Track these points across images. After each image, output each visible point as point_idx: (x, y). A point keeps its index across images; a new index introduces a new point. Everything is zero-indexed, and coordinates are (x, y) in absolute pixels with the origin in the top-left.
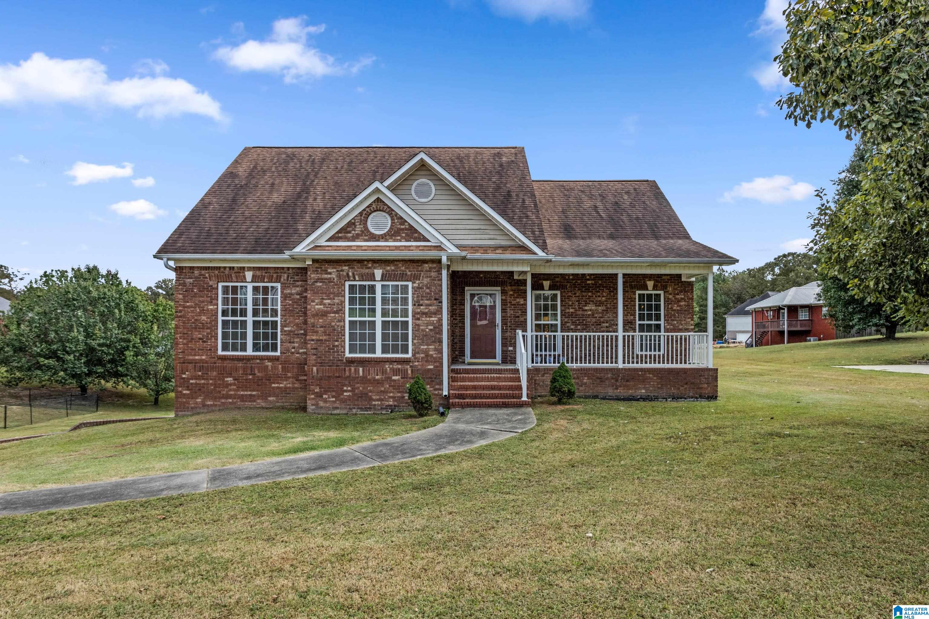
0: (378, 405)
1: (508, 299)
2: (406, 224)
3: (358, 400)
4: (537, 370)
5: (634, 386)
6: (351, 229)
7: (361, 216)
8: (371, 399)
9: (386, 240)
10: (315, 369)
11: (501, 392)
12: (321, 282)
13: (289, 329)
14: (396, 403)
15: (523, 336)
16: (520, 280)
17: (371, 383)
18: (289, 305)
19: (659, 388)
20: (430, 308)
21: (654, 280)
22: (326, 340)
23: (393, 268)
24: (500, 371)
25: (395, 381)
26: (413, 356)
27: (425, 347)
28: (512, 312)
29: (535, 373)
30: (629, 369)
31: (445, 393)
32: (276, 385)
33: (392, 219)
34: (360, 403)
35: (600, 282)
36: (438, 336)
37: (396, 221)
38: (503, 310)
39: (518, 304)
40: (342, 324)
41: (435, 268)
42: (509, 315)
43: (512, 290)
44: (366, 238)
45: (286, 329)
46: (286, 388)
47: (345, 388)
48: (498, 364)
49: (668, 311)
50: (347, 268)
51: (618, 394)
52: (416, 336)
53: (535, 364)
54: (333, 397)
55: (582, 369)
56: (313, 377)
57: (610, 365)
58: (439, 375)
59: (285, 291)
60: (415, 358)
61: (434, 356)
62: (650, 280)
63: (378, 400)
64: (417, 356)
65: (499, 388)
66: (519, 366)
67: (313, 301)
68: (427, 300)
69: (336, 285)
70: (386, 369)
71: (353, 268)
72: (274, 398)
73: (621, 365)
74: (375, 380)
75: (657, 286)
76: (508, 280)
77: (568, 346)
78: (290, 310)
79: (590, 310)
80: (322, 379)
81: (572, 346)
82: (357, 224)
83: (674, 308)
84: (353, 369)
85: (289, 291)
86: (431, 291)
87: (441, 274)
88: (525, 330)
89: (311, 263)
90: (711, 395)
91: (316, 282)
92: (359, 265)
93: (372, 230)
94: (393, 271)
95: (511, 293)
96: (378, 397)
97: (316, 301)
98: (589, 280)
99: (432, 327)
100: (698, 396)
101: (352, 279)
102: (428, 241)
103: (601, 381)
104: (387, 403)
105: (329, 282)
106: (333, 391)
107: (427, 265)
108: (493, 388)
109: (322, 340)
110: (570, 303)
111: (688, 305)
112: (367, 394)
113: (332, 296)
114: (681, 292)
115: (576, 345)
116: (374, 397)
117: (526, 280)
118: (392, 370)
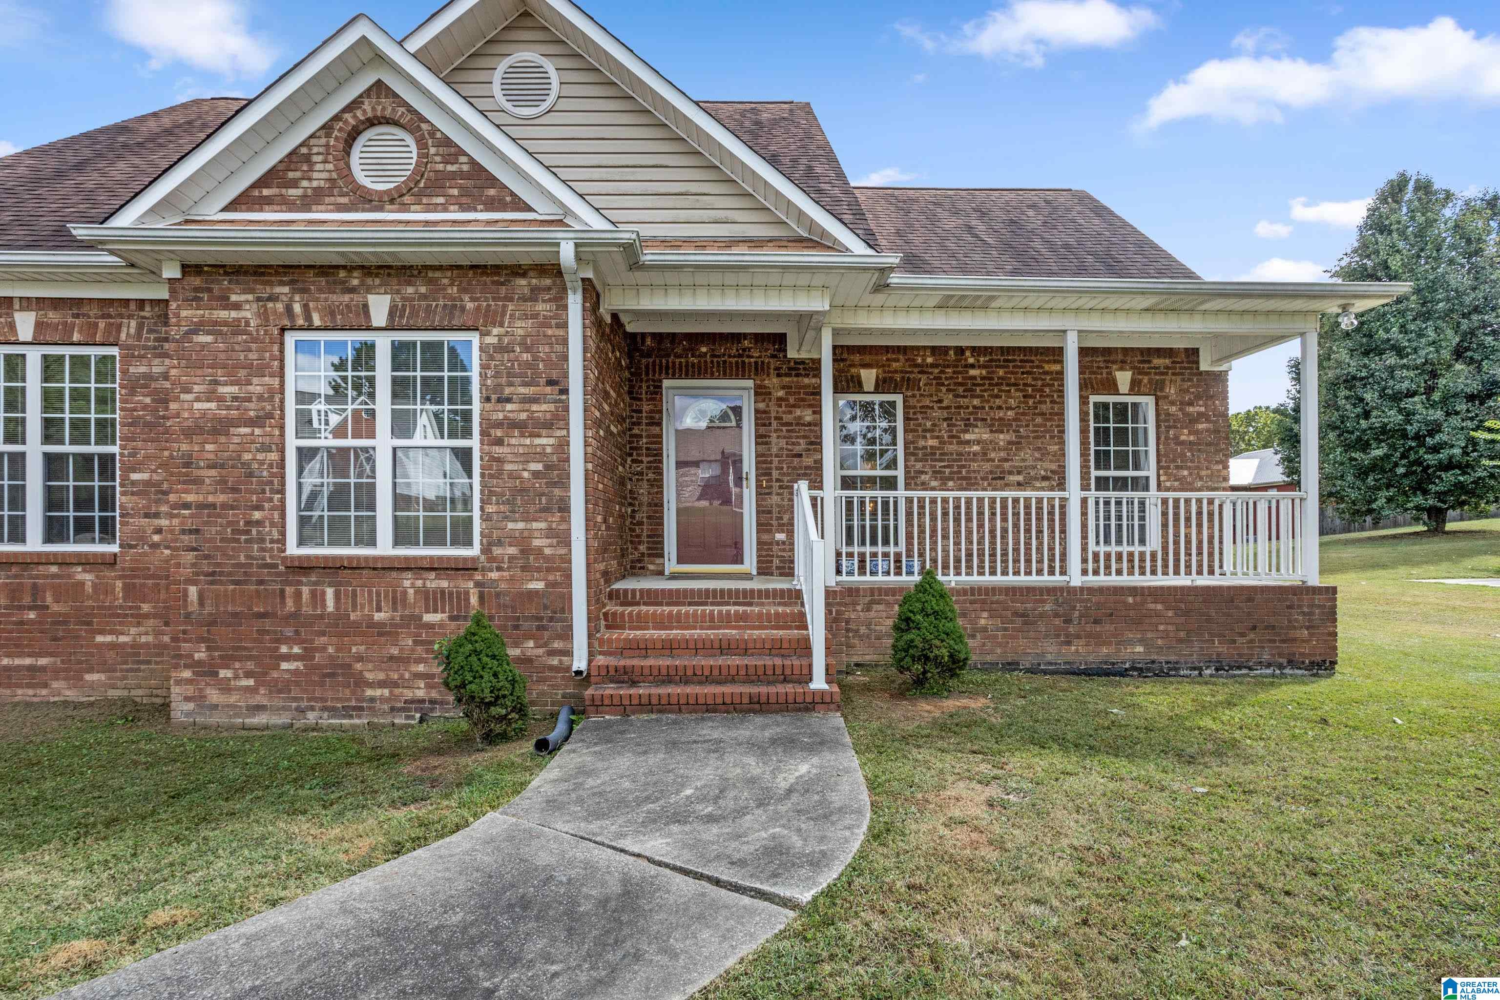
0: (382, 700)
1: (773, 409)
2: (463, 159)
3: (322, 684)
4: (852, 592)
5: (1115, 636)
6: (298, 174)
7: (328, 136)
8: (361, 682)
9: (405, 208)
10: (193, 590)
11: (746, 661)
12: (208, 333)
13: (145, 476)
14: (434, 694)
15: (814, 500)
16: (802, 362)
17: (363, 634)
18: (145, 407)
19: (1180, 641)
20: (535, 407)
21: (1131, 368)
22: (224, 506)
23: (423, 290)
24: (746, 598)
25: (430, 626)
26: (483, 551)
27: (521, 525)
28: (783, 443)
29: (848, 600)
30: (1101, 590)
31: (580, 662)
32: (109, 638)
33: (421, 144)
34: (330, 694)
35: (1001, 372)
36: (557, 492)
37: (433, 150)
38: (761, 439)
39: (799, 422)
40: (274, 456)
41: (549, 289)
42: (774, 450)
43: (783, 388)
44: (344, 200)
45: (135, 476)
46: (135, 645)
47: (284, 649)
48: (748, 577)
49: (1166, 444)
50: (286, 290)
51: (1070, 658)
52: (491, 493)
53: (844, 578)
54: (248, 675)
55: (973, 590)
56: (188, 615)
57: (1046, 579)
58: (563, 610)
59: (132, 370)
60: (491, 559)
61: (547, 551)
62: (1121, 369)
63: (382, 684)
64: (497, 551)
65: (743, 649)
66: (800, 582)
67: (189, 391)
68: (525, 384)
69: (255, 340)
70: (405, 593)
71: (304, 291)
72: (102, 677)
73: (1076, 579)
74: (372, 624)
75: (1140, 381)
76: (774, 363)
77: (922, 531)
78: (147, 424)
79: (978, 442)
80: (213, 623)
81: (934, 531)
82: (315, 158)
83: (1183, 438)
84: (305, 590)
85: (143, 369)
86: (535, 359)
87: (565, 308)
88: (817, 484)
89: (178, 275)
90: (1319, 659)
91: (195, 332)
92: (323, 281)
93: (361, 178)
94: (424, 297)
95: (781, 393)
96: (381, 676)
97: (196, 388)
98: (972, 366)
99: (539, 467)
100: (1284, 661)
101: (300, 322)
102: (530, 209)
103: (1025, 623)
104: (408, 694)
105: (235, 333)
106: (250, 658)
107: (523, 282)
108: (725, 648)
109: (213, 506)
110: (929, 424)
111: (1216, 431)
112: (350, 666)
113: (242, 373)
114: (1198, 397)
115: (945, 530)
116: (370, 676)
117: (818, 361)
118: (424, 594)
